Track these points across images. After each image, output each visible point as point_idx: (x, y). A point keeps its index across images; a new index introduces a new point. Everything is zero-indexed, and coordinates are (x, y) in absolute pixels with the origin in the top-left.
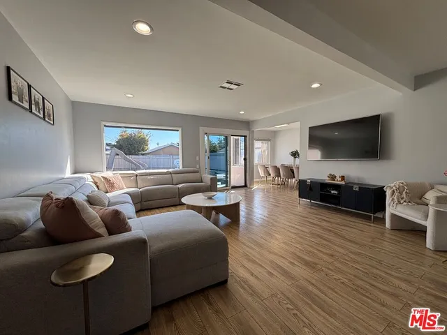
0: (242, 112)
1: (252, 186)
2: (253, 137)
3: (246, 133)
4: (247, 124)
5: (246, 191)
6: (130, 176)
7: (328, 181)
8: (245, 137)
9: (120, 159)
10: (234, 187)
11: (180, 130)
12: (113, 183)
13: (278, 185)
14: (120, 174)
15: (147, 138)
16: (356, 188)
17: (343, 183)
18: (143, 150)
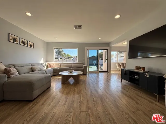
0: (100, 39)
2: (111, 50)
4: (108, 44)
5: (107, 74)
6: (59, 64)
7: (135, 70)
8: (107, 50)
16: (147, 75)
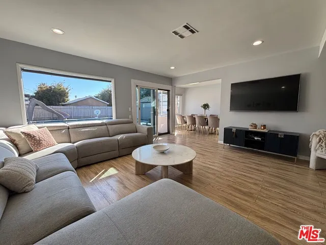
0: (173, 68)
1: (174, 133)
2: (175, 92)
3: (169, 87)
4: (170, 80)
5: (169, 137)
6: (60, 129)
7: (251, 129)
8: (168, 91)
9: (41, 109)
10: (160, 135)
11: (113, 81)
12: (40, 140)
13: (191, 130)
14: (47, 127)
15: (67, 91)
16: (281, 136)
17: (265, 131)
18: (64, 101)
